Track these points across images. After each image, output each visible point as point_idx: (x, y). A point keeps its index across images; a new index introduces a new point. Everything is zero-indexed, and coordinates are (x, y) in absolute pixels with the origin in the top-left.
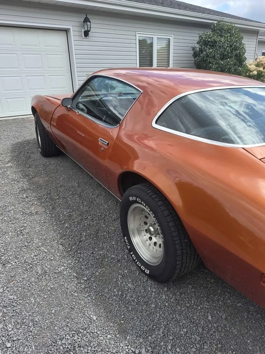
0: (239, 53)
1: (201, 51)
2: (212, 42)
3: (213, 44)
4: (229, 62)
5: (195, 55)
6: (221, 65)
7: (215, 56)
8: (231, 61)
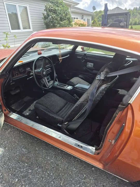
0: (69, 17)
1: (48, 15)
2: (54, 10)
3: (55, 12)
4: (65, 22)
5: (45, 18)
6: (62, 25)
7: (57, 19)
8: (66, 22)
